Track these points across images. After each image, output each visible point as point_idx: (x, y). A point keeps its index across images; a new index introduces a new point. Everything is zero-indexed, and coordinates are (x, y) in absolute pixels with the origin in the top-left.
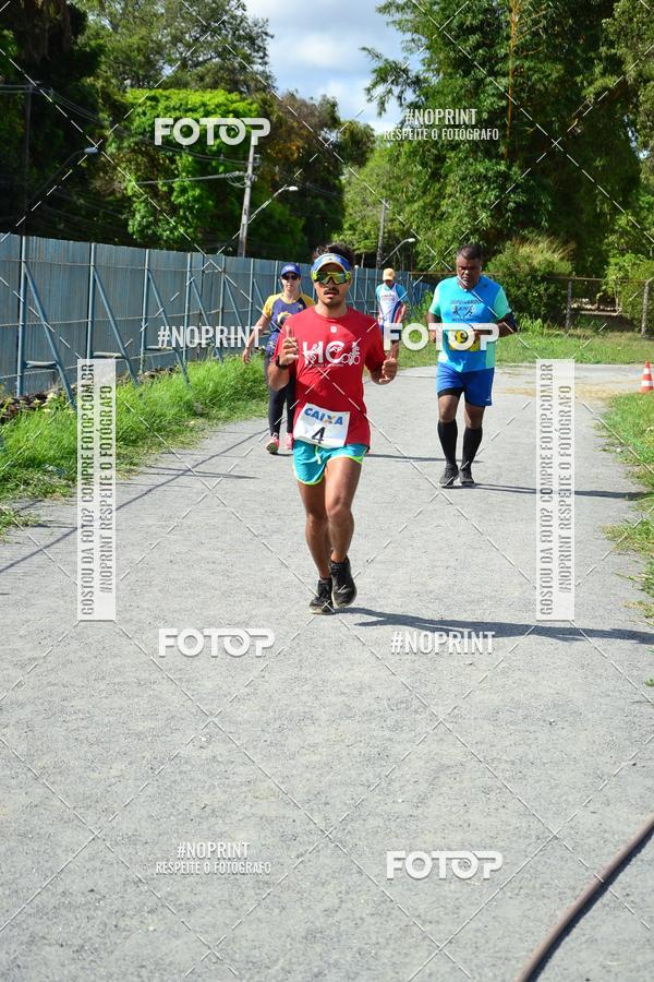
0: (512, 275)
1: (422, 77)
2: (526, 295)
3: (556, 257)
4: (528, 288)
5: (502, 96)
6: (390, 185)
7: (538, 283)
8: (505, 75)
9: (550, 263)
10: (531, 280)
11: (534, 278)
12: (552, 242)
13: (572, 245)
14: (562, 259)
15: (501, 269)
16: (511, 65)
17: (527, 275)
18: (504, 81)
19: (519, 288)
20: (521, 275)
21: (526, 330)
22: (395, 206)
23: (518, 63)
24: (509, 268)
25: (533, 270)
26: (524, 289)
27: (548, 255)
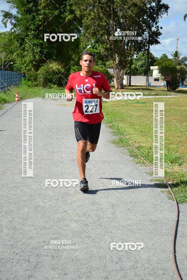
0: (47, 72)
1: (16, 16)
2: (52, 78)
3: (60, 67)
4: (52, 76)
5: (40, 21)
6: (5, 47)
7: (55, 74)
8: (41, 15)
9: (58, 69)
10: (53, 74)
11: (54, 73)
12: (58, 63)
13: (64, 64)
14: (61, 68)
15: (44, 70)
16: (42, 11)
17: (52, 72)
18: (41, 17)
19: (50, 76)
20: (50, 72)
21: (52, 88)
22: (6, 53)
23: (44, 11)
24: (47, 70)
25: (54, 71)
26: (51, 76)
27: (57, 66)
